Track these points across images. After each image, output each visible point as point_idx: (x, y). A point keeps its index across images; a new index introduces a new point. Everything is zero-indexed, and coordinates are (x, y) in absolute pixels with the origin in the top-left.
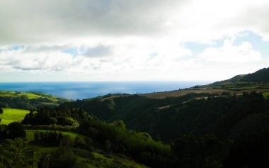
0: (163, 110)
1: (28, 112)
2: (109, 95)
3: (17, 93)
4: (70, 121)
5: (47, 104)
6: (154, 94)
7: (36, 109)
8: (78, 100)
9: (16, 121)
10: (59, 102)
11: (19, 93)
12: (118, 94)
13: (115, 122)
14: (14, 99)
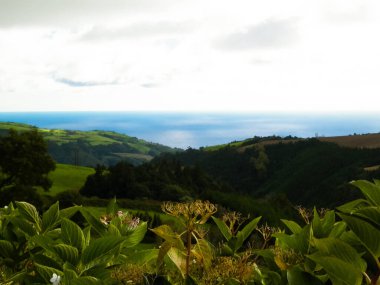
0: (374, 171)
1: (92, 172)
2: (257, 140)
3: (69, 133)
4: (175, 191)
5: (129, 155)
6: (355, 138)
7: (107, 166)
8: (190, 150)
9: (70, 189)
10: (150, 153)
11: (73, 133)
12: (274, 138)
13: (268, 197)
14: (64, 145)
